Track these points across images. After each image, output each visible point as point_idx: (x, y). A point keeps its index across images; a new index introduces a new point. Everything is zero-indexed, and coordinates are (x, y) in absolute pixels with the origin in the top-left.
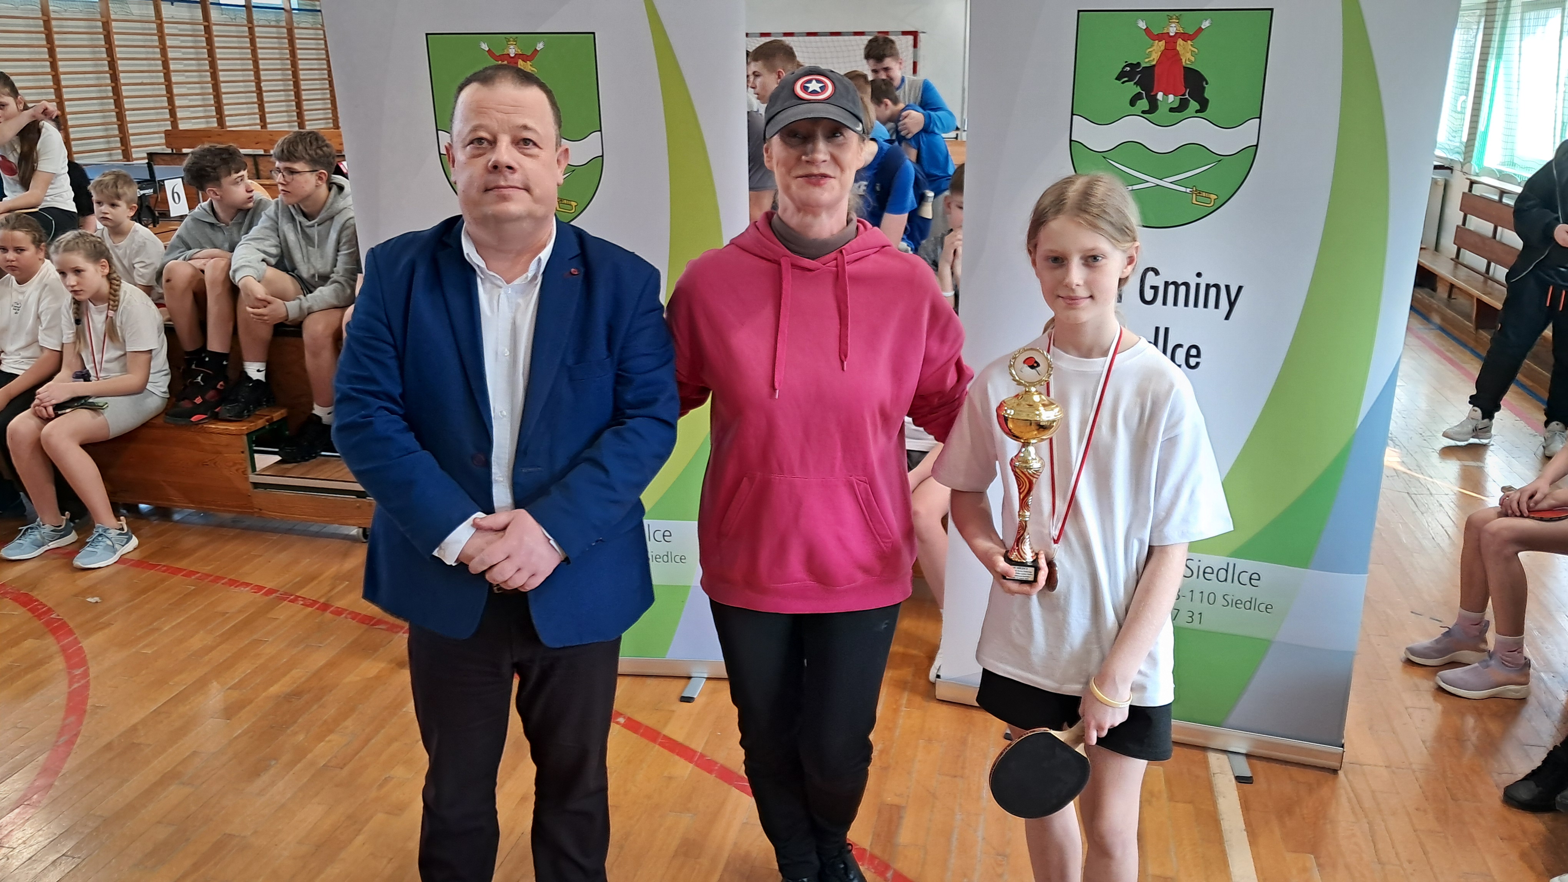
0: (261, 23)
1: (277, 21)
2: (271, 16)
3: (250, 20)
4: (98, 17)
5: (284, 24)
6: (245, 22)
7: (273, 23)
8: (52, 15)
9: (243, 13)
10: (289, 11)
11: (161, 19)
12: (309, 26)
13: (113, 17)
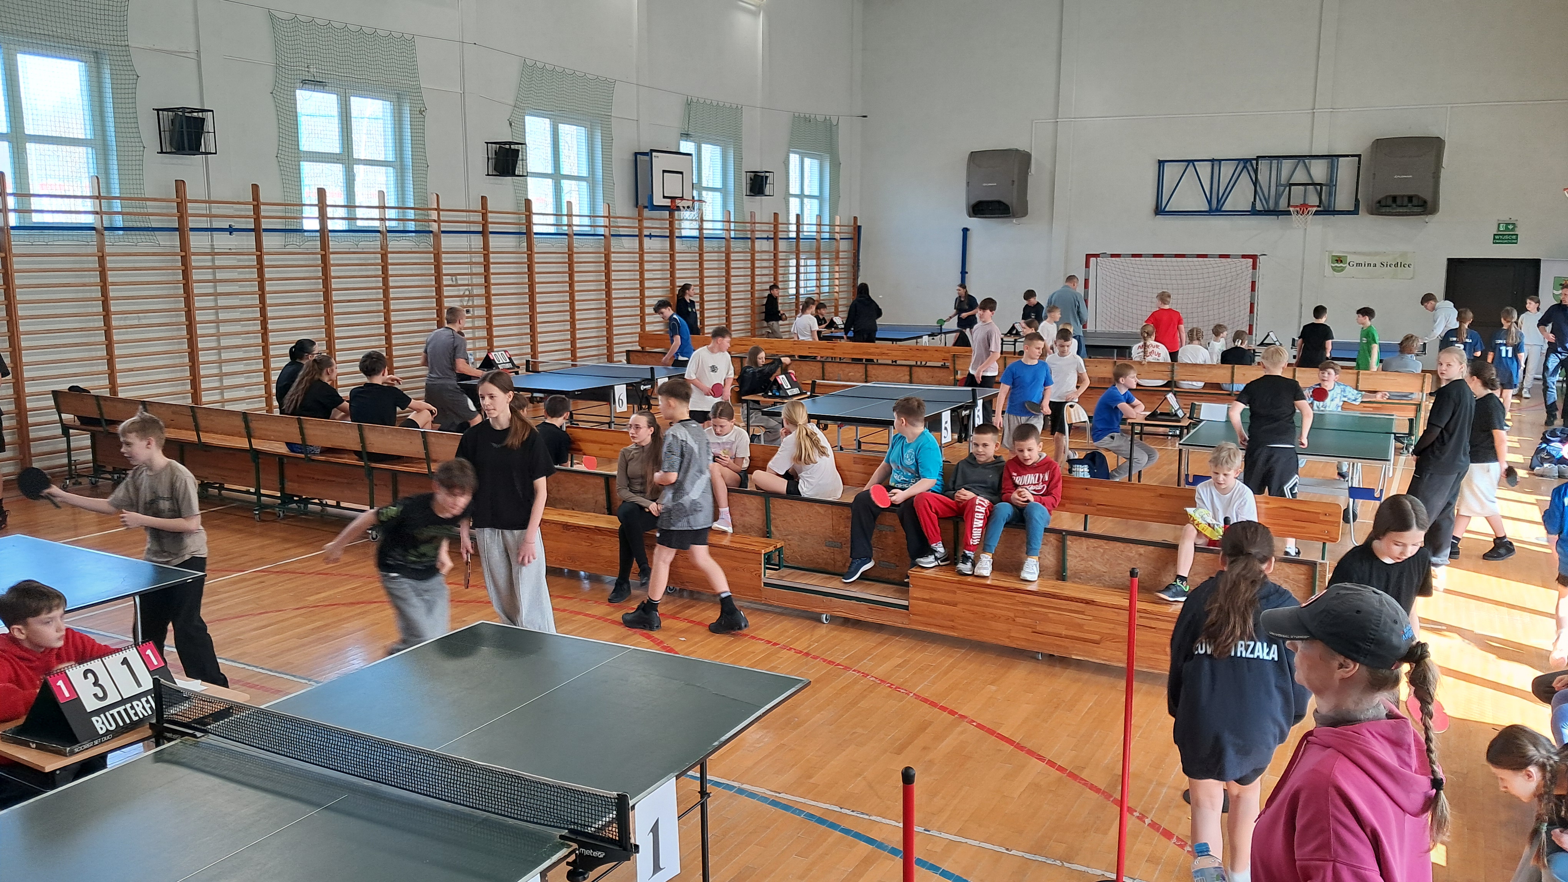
0: (708, 250)
1: (719, 248)
2: (715, 244)
3: (701, 248)
4: (603, 250)
5: (724, 249)
6: (697, 250)
7: (716, 249)
8: (575, 250)
9: (696, 243)
10: (727, 240)
11: (643, 251)
12: (740, 250)
13: (612, 250)
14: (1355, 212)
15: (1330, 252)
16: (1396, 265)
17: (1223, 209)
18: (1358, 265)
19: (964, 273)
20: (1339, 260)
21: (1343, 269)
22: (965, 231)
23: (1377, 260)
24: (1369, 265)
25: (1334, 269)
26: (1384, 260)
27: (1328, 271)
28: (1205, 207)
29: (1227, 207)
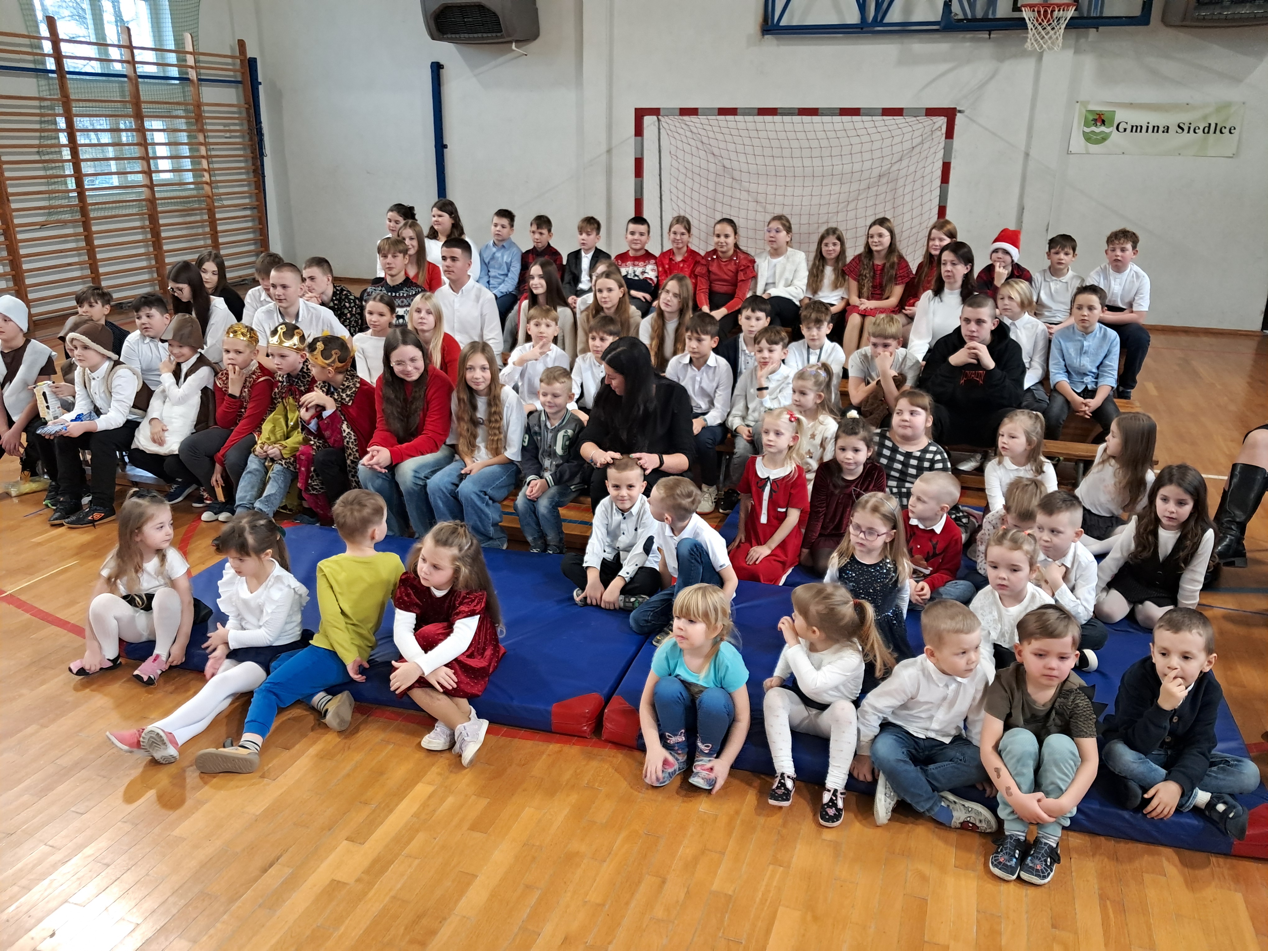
14: (1143, 19)
15: (1084, 103)
16: (1207, 130)
17: (887, 20)
18: (1136, 129)
19: (440, 147)
20: (1100, 119)
21: (1104, 138)
22: (437, 68)
23: (1171, 120)
24: (1156, 129)
25: (1088, 138)
26: (1184, 118)
27: (1078, 143)
28: (853, 17)
29: (895, 15)
